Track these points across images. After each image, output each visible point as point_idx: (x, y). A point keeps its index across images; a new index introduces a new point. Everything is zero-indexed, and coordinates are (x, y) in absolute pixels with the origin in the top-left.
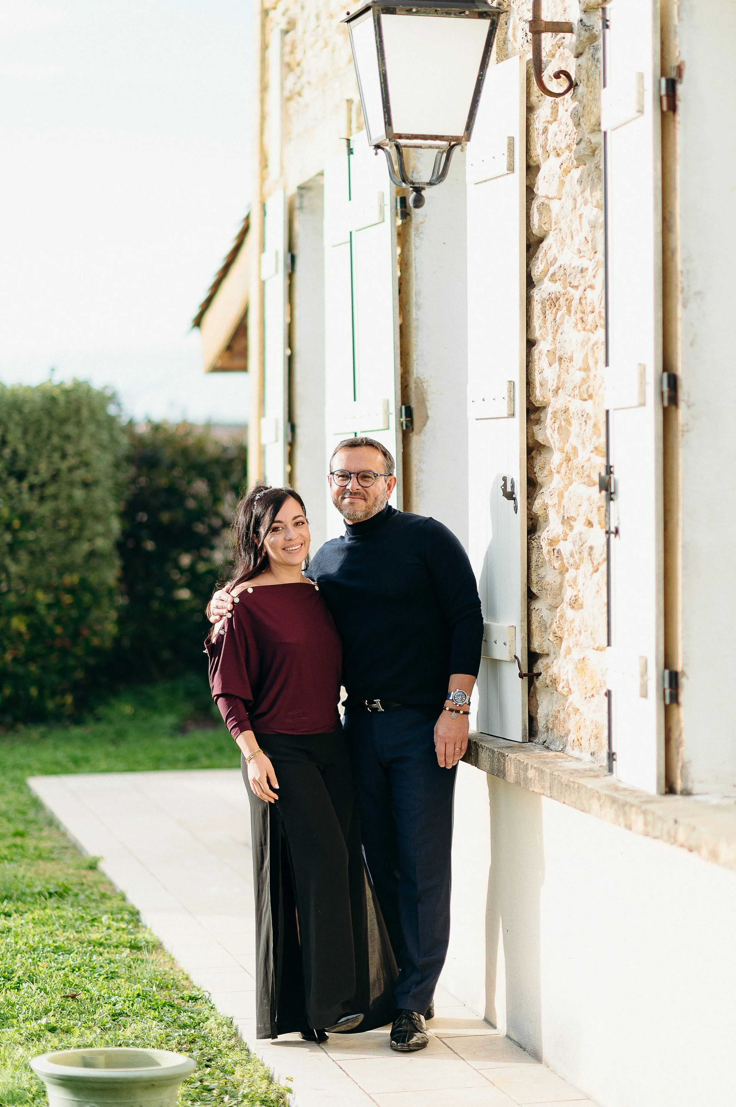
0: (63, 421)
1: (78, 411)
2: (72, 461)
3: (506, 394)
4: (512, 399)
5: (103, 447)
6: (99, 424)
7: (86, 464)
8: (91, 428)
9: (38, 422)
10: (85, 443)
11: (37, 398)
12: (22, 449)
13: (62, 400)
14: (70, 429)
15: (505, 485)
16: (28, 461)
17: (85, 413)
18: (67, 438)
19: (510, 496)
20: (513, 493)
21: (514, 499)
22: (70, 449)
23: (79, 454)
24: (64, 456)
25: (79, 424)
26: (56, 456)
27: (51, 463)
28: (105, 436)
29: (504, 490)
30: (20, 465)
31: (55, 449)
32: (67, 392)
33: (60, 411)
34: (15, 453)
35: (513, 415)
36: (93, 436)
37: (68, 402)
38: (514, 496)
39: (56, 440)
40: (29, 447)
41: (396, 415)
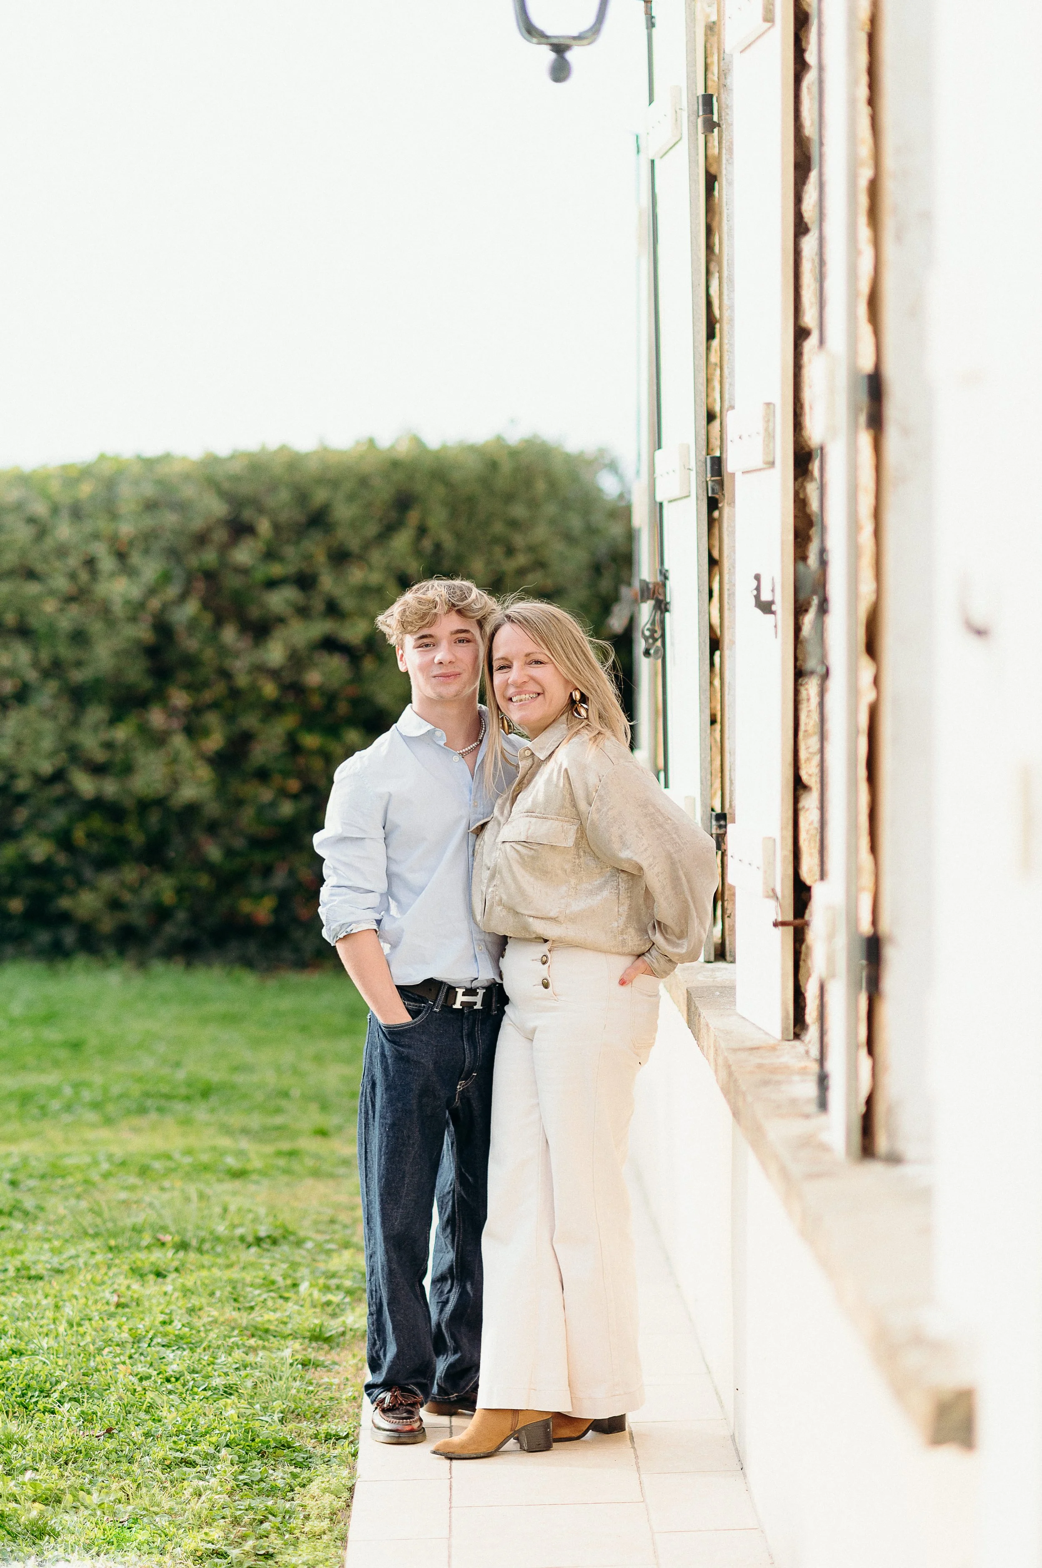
0: (509, 498)
1: (528, 483)
2: (521, 560)
3: (760, 426)
4: (769, 435)
5: (569, 539)
6: (565, 505)
7: (540, 565)
8: (551, 509)
9: (471, 500)
10: (540, 532)
11: (473, 464)
13: (506, 467)
14: (519, 511)
15: (758, 589)
17: (541, 486)
18: (514, 524)
19: (766, 607)
20: (772, 603)
21: (773, 613)
22: (519, 540)
23: (532, 549)
24: (510, 551)
25: (533, 504)
26: (498, 551)
27: (489, 562)
28: (576, 523)
29: (757, 597)
31: (496, 540)
32: (514, 453)
33: (501, 483)
34: (438, 547)
35: (772, 464)
36: (552, 522)
37: (517, 470)
38: (774, 608)
39: (498, 528)
40: (458, 536)
41: (697, 472)
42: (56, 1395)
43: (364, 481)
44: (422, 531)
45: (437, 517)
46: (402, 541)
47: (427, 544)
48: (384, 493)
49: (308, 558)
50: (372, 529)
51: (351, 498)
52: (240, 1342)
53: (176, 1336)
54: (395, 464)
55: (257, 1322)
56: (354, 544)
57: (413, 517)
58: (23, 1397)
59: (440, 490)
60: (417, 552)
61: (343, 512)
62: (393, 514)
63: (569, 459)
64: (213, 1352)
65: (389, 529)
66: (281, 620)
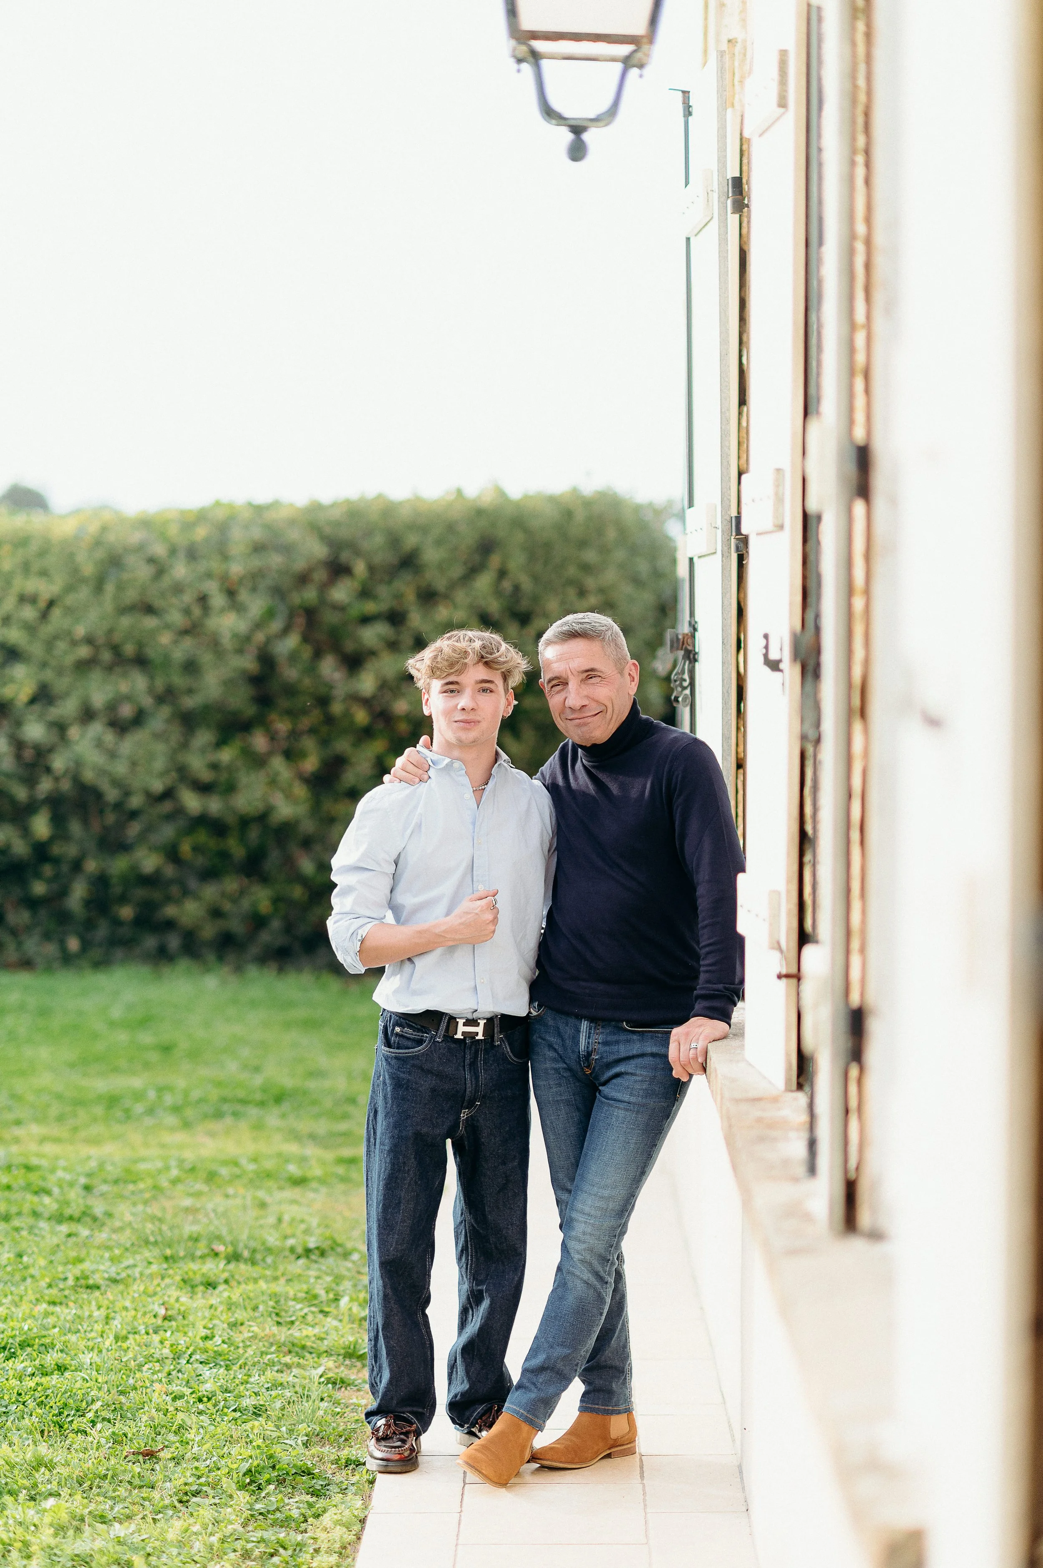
0: (583, 544)
1: (600, 531)
4: (779, 499)
5: (637, 581)
6: (634, 550)
8: (620, 555)
9: (548, 546)
10: (610, 576)
12: (526, 584)
13: (580, 516)
14: (590, 556)
15: (766, 647)
16: (536, 599)
17: (611, 534)
18: (586, 568)
19: (774, 666)
20: (780, 661)
21: (781, 671)
22: (590, 582)
23: (602, 591)
25: (604, 550)
28: (643, 567)
29: (766, 656)
30: (524, 604)
31: (570, 582)
32: (588, 503)
33: (577, 530)
34: (517, 588)
35: (781, 527)
36: (622, 566)
38: (782, 666)
39: (572, 571)
40: (536, 578)
41: (722, 531)
42: (90, 1415)
43: (451, 528)
44: (502, 573)
45: (517, 562)
46: (484, 582)
47: (507, 585)
48: (468, 538)
49: (399, 597)
50: (457, 571)
51: (439, 542)
52: (276, 1360)
53: (215, 1352)
54: (480, 512)
55: (295, 1338)
56: (440, 584)
57: (495, 561)
58: (60, 1415)
59: (519, 537)
60: (497, 592)
61: (431, 555)
62: (477, 558)
63: (638, 508)
64: (249, 1370)
65: (473, 571)
66: (372, 653)
